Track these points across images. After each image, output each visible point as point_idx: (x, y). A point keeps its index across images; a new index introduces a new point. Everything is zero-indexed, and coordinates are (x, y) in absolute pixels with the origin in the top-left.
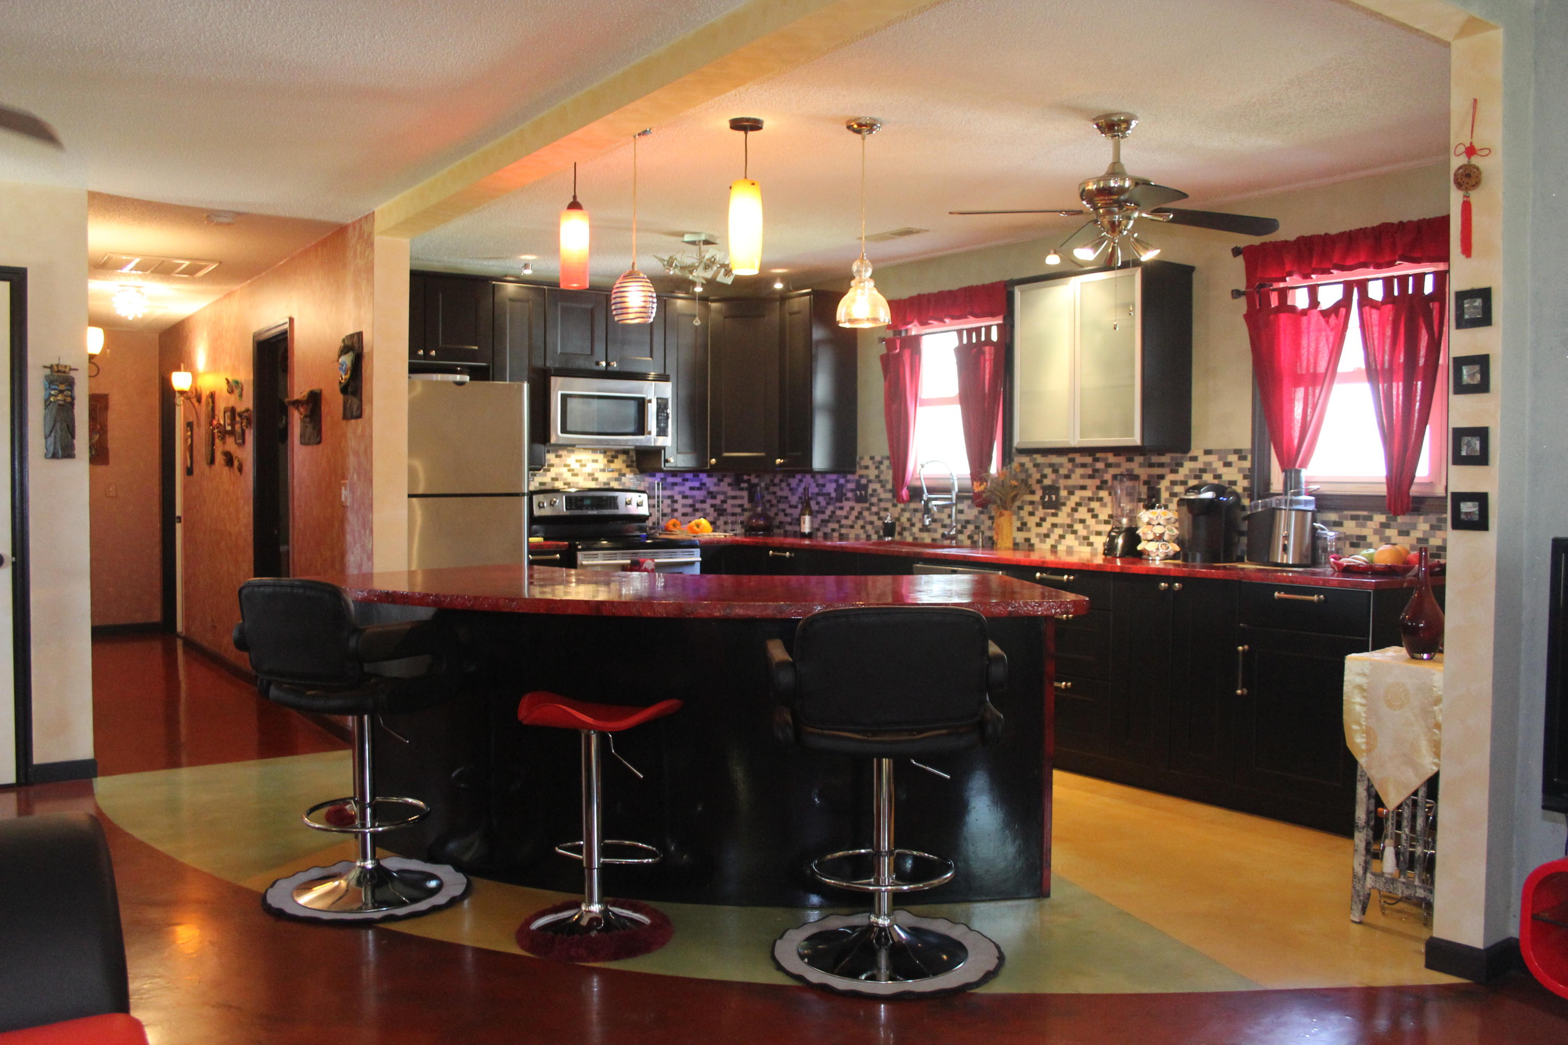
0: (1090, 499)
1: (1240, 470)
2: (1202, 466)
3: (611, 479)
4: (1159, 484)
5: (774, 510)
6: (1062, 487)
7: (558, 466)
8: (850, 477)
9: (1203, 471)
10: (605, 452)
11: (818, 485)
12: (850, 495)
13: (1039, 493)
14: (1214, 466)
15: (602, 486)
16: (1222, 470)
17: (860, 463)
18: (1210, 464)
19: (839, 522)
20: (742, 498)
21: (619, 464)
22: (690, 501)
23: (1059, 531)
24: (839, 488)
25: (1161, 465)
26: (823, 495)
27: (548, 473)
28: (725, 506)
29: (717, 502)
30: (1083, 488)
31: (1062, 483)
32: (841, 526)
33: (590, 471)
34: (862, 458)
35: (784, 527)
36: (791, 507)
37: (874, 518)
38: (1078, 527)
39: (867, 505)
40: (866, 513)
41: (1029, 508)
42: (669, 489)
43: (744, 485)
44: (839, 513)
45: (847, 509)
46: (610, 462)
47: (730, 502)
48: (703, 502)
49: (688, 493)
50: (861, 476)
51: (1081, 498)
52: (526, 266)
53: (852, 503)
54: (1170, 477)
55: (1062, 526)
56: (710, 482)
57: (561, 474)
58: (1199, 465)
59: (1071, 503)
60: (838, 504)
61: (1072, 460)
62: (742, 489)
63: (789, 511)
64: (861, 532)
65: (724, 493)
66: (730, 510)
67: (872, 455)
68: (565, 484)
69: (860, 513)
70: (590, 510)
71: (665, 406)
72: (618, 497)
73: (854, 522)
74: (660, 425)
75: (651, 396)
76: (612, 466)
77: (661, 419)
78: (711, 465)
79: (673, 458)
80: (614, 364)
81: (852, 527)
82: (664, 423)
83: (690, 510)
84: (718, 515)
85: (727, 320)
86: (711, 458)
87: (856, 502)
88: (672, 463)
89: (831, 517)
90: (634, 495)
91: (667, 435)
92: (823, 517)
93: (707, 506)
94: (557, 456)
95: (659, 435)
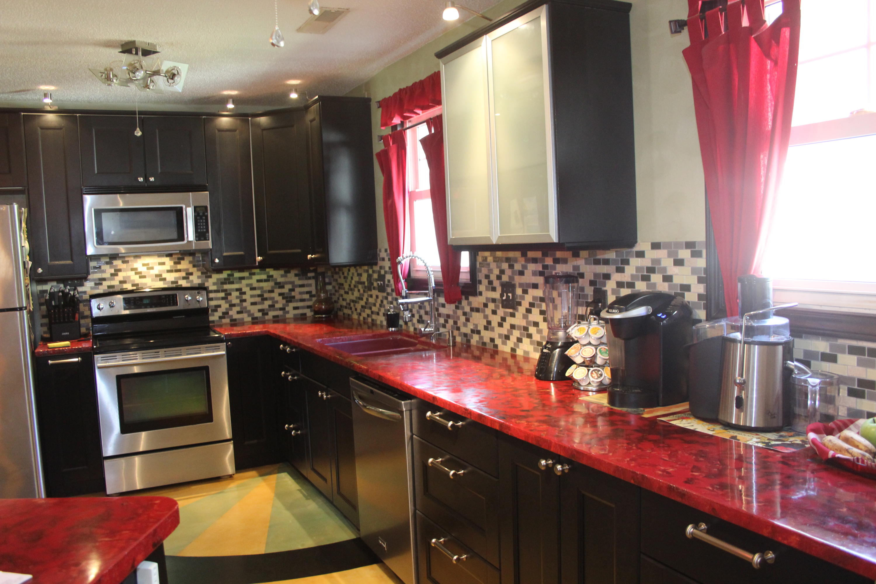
0: (542, 300)
1: (694, 271)
2: (649, 265)
3: (179, 278)
4: (605, 286)
5: (337, 295)
6: (517, 285)
7: (126, 270)
8: (375, 268)
9: (651, 270)
10: (170, 255)
11: (358, 274)
12: (375, 284)
13: (499, 290)
14: (663, 264)
15: (171, 286)
16: (673, 270)
17: (379, 255)
18: (657, 261)
19: (370, 308)
20: (310, 285)
21: (185, 265)
22: (258, 292)
23: (516, 333)
24: (370, 276)
25: (606, 262)
26: (361, 283)
27: (116, 277)
28: (293, 294)
29: (286, 290)
30: (535, 286)
31: (518, 280)
32: (372, 313)
33: (157, 273)
34: (380, 251)
35: (343, 311)
36: (345, 293)
38: (532, 330)
39: (385, 294)
40: (385, 302)
41: (491, 306)
42: (237, 283)
43: (310, 275)
44: (370, 300)
45: (374, 297)
46: (177, 263)
47: (298, 290)
48: (271, 291)
49: (255, 285)
50: (381, 268)
51: (534, 298)
52: (46, 96)
53: (376, 292)
54: (616, 277)
55: (519, 328)
56: (277, 274)
57: (129, 277)
58: (645, 262)
59: (525, 304)
60: (370, 293)
61: (524, 255)
62: (310, 278)
63: (345, 296)
64: (383, 318)
65: (292, 283)
66: (298, 297)
67: (386, 247)
68: (133, 285)
69: (382, 302)
70: (149, 308)
71: (204, 213)
72: (176, 295)
73: (379, 310)
74: (199, 230)
75: (188, 206)
76: (179, 267)
77: (200, 225)
78: (259, 262)
79: (219, 259)
80: (152, 179)
81: (378, 314)
82: (203, 229)
83: (258, 299)
84: (287, 302)
85: (264, 132)
86: (258, 256)
87: (379, 291)
88: (218, 263)
89: (366, 303)
90: (193, 292)
91: (208, 239)
92: (362, 303)
93: (275, 295)
94: (123, 262)
95: (199, 240)
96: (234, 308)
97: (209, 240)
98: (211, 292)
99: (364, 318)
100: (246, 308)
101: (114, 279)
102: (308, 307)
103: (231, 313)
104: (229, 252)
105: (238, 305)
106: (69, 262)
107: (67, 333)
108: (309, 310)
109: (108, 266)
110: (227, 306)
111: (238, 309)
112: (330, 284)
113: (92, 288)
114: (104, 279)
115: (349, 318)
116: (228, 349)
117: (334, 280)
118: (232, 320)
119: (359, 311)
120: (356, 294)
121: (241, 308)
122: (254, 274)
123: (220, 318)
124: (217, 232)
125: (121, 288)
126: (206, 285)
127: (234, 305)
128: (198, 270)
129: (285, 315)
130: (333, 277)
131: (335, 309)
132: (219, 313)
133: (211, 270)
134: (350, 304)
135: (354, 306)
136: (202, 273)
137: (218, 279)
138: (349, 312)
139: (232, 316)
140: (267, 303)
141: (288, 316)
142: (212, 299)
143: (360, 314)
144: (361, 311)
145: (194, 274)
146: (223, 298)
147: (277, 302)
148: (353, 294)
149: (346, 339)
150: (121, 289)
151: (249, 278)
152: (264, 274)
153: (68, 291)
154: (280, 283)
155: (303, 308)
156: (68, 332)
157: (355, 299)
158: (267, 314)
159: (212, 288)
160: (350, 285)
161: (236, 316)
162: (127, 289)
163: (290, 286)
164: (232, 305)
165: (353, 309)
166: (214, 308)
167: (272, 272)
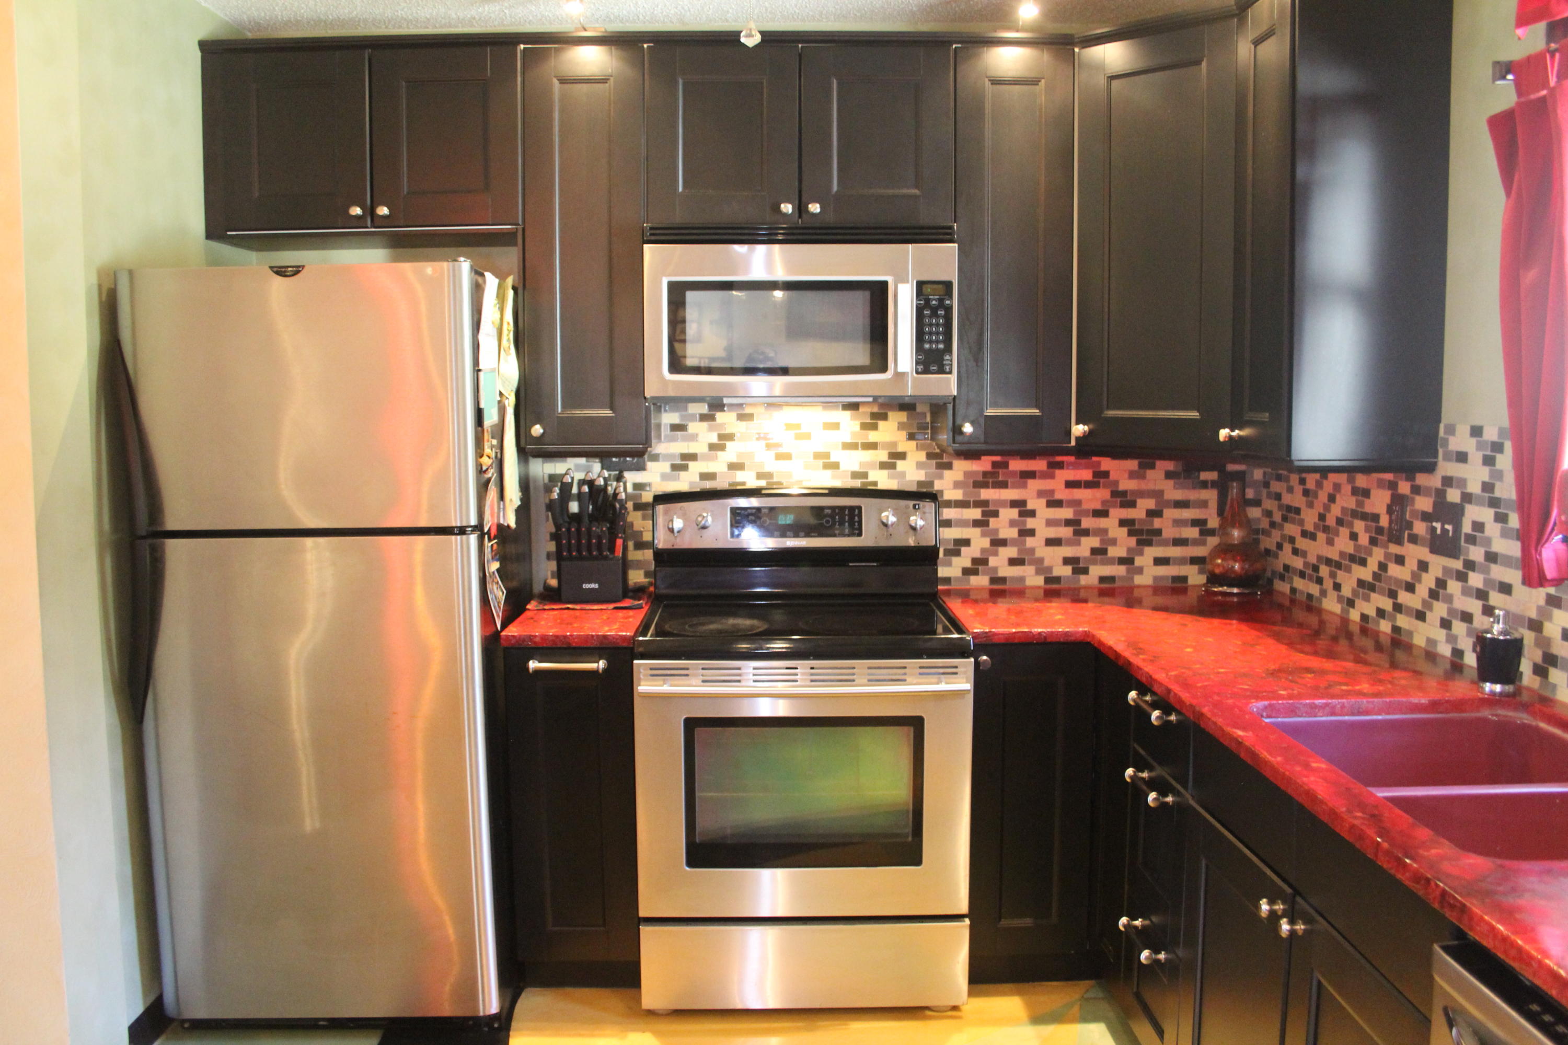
3: (871, 465)
5: (1276, 535)
7: (744, 438)
8: (1422, 479)
10: (850, 407)
11: (1355, 491)
12: (1420, 528)
15: (850, 483)
17: (1446, 442)
19: (1393, 594)
20: (1204, 504)
21: (888, 431)
22: (1066, 513)
24: (1398, 502)
26: (1364, 517)
27: (720, 453)
28: (1157, 523)
29: (1137, 513)
32: (1398, 608)
33: (819, 448)
34: (1451, 430)
35: (1291, 581)
36: (1304, 534)
37: (1474, 606)
39: (1458, 565)
40: (1454, 587)
42: (1014, 487)
43: (1206, 476)
44: (1394, 570)
45: (1411, 564)
46: (869, 426)
47: (1171, 514)
48: (1101, 513)
49: (1062, 494)
50: (1448, 481)
53: (1421, 552)
56: (1119, 470)
57: (752, 454)
60: (1394, 549)
62: (1204, 485)
63: (1302, 543)
64: (1440, 635)
65: (1157, 494)
66: (1169, 532)
67: (1477, 423)
68: (760, 476)
69: (1441, 583)
70: (790, 537)
71: (941, 301)
72: (860, 508)
73: (1427, 605)
74: (927, 346)
75: (901, 279)
76: (873, 436)
77: (931, 333)
78: (1077, 439)
79: (973, 423)
80: (815, 208)
81: (1420, 616)
82: (937, 342)
83: (1066, 532)
84: (1140, 543)
85: (1115, 84)
86: (1077, 423)
87: (1433, 551)
88: (971, 435)
89: (1376, 576)
90: (902, 503)
91: (947, 368)
92: (1365, 573)
93: (1110, 524)
94: (742, 417)
95: (926, 371)
96: (1002, 550)
97: (950, 372)
98: (948, 504)
99: (1364, 617)
100: (1032, 551)
101: (715, 458)
102: (1194, 561)
103: (993, 561)
104: (1001, 407)
105: (1014, 542)
106: (607, 413)
107: (595, 586)
108: (1195, 568)
109: (705, 425)
110: (986, 543)
111: (1011, 552)
112: (1257, 503)
113: (664, 477)
114: (693, 457)
115: (1311, 605)
116: (980, 677)
117: (1269, 496)
118: (994, 580)
119: (1346, 591)
120: (1343, 544)
121: (1020, 551)
122: (1060, 466)
123: (966, 572)
124: (974, 352)
125: (731, 481)
126: (938, 486)
127: (1003, 543)
128: (918, 448)
129: (1132, 579)
130: (1266, 485)
131: (1269, 574)
132: (964, 560)
133: (950, 450)
134: (1316, 569)
135: (1333, 575)
136: (930, 456)
137: (967, 474)
138: (1314, 589)
139: (995, 569)
140: (1090, 543)
141: (1138, 580)
142: (947, 523)
143: (1351, 603)
144: (1354, 592)
145: (909, 456)
146: (976, 523)
147: (1114, 542)
148: (1330, 542)
149: (1343, 707)
150: (730, 485)
151: (1047, 475)
152: (1087, 467)
153: (602, 483)
154: (1124, 493)
155: (1182, 561)
156: (595, 583)
157: (1336, 557)
158: (1085, 571)
159: (951, 494)
160: (1322, 517)
161: (1006, 571)
162: (744, 483)
163: (1151, 504)
164: (999, 543)
165: (1328, 584)
166: (951, 546)
167: (1106, 464)
